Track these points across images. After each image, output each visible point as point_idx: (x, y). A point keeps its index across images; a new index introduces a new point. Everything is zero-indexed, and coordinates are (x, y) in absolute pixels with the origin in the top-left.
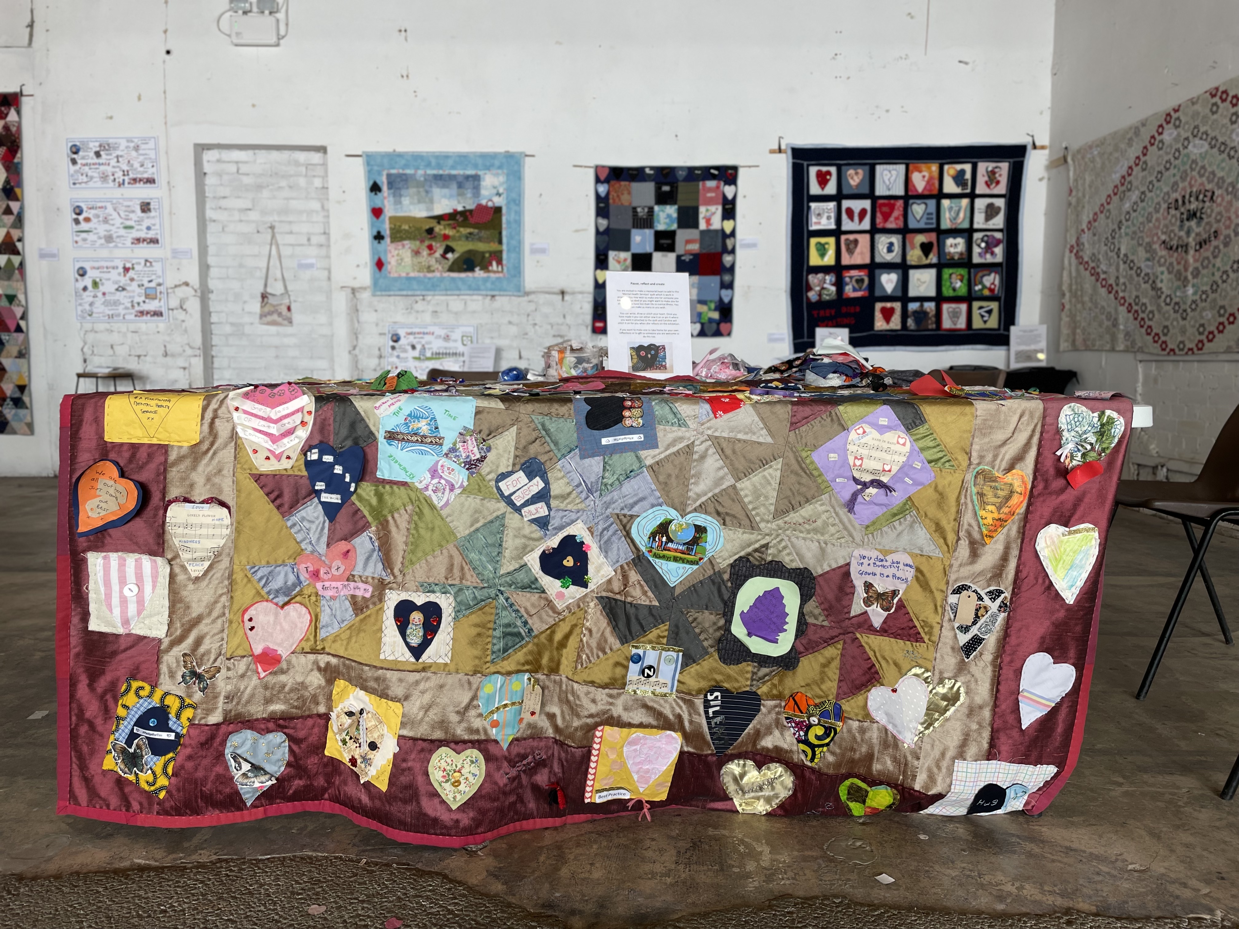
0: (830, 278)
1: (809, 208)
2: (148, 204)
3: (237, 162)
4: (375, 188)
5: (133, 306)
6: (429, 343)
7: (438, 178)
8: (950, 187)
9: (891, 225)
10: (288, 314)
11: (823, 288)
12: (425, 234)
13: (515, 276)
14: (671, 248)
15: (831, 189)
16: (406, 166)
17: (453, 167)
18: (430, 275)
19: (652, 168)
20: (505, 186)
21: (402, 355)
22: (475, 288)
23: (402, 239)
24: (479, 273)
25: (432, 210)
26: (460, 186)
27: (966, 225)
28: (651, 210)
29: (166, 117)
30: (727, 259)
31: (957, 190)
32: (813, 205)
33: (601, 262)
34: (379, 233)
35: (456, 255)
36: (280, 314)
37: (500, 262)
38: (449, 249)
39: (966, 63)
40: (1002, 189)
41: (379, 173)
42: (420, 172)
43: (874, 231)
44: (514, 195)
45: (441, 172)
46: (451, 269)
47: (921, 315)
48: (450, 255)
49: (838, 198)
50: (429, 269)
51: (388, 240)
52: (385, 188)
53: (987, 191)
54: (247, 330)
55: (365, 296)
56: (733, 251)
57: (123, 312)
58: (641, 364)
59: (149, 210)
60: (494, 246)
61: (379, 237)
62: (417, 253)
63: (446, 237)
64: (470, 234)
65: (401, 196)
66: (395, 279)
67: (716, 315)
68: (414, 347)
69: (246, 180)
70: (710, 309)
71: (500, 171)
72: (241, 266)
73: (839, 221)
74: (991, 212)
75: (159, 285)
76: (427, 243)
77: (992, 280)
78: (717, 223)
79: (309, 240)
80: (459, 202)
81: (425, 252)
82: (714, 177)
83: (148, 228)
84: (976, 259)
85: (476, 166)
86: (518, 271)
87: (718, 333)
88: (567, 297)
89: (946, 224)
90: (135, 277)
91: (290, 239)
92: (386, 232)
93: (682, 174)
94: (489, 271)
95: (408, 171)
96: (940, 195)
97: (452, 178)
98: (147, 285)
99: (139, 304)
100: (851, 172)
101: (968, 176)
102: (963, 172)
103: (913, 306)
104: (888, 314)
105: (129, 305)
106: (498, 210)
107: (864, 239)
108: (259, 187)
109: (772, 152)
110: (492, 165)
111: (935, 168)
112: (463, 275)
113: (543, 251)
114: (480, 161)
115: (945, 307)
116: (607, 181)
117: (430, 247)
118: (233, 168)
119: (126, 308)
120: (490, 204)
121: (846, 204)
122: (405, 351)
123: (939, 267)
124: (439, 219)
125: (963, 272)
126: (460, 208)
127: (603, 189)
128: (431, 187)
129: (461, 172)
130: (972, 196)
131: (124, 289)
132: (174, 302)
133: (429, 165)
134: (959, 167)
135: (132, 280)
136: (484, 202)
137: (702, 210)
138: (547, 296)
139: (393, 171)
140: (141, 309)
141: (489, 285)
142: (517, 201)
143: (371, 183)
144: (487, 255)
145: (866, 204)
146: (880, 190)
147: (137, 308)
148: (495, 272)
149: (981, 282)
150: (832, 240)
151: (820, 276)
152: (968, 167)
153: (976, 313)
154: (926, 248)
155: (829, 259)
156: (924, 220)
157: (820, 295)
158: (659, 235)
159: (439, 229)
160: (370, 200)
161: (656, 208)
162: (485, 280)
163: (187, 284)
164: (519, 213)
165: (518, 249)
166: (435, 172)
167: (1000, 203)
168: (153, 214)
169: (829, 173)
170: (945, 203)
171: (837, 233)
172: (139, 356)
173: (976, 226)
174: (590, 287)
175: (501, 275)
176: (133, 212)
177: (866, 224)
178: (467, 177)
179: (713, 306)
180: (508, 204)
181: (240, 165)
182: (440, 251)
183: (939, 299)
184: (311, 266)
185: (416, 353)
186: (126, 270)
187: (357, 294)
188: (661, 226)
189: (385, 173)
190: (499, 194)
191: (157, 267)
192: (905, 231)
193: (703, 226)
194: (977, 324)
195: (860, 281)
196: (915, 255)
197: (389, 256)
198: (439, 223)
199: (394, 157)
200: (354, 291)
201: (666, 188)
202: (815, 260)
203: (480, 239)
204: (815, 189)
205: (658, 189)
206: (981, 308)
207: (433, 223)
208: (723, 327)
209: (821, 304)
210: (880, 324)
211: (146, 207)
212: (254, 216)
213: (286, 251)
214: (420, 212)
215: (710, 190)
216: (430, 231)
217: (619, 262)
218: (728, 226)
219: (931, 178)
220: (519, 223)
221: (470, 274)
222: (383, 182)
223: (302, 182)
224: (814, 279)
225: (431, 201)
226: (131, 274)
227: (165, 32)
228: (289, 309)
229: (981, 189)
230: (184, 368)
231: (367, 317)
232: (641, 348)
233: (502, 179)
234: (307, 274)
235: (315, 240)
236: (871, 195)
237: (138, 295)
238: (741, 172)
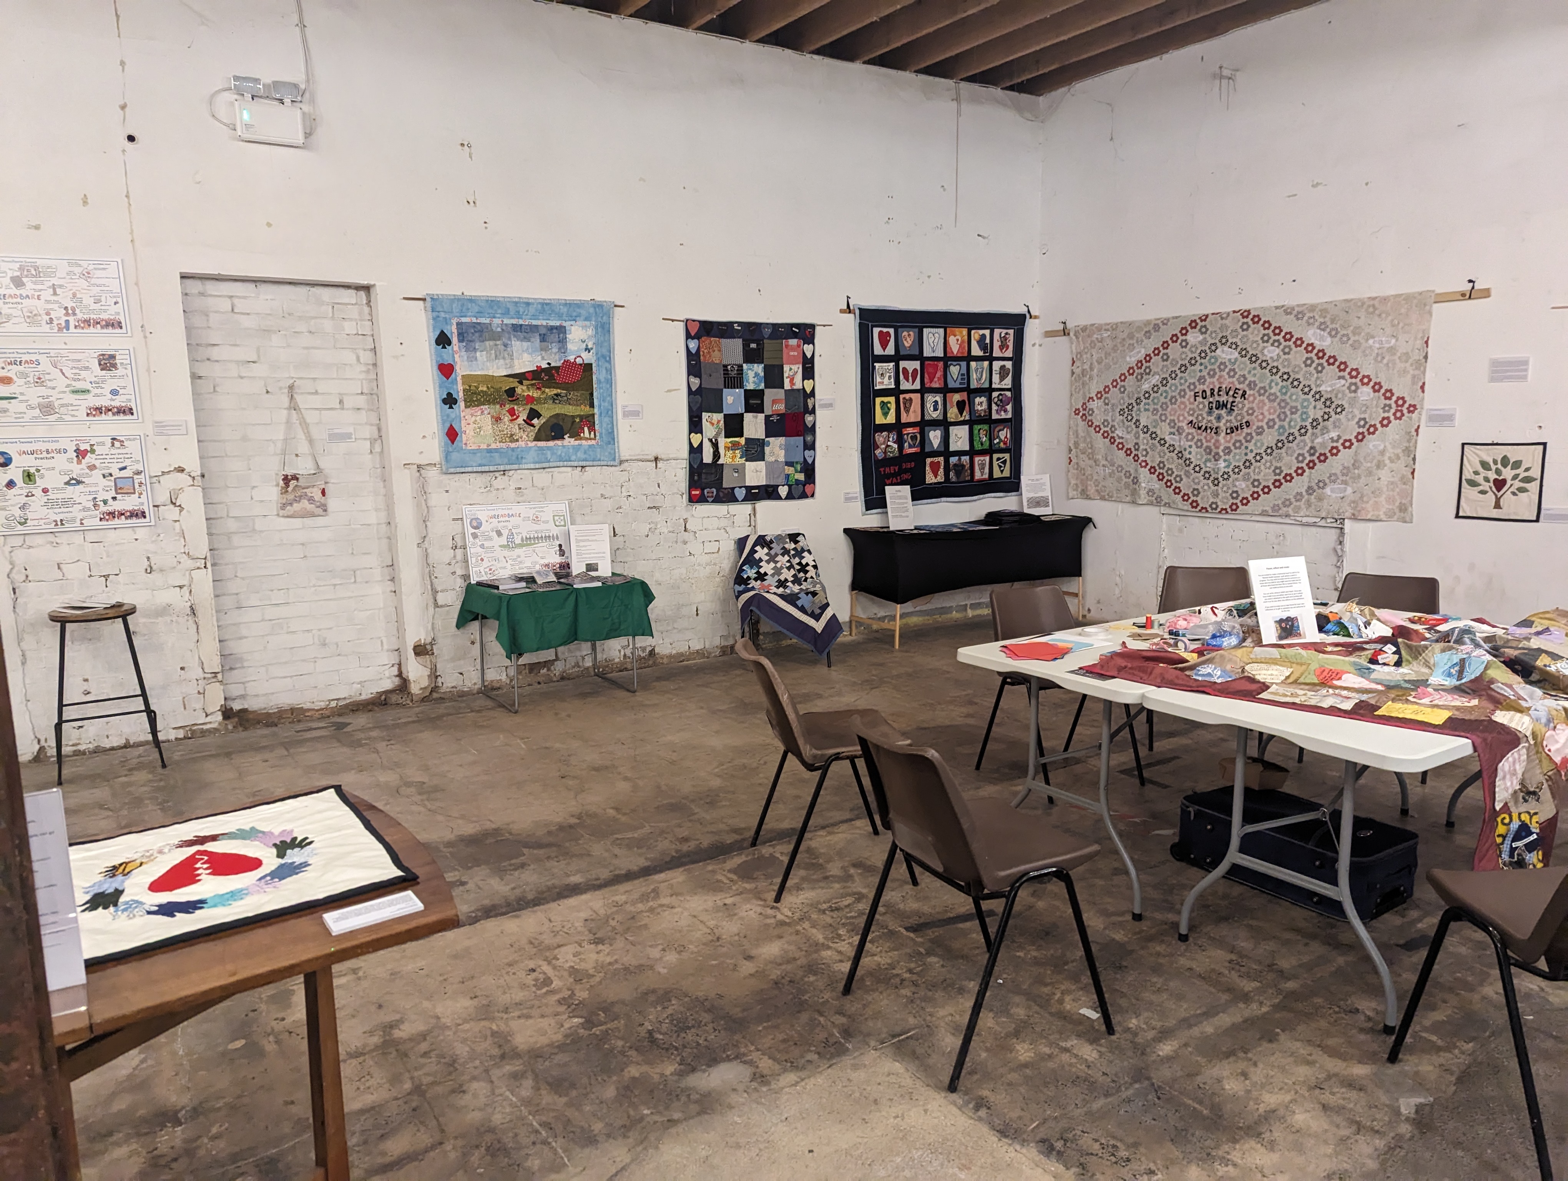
0: (893, 436)
1: (874, 367)
2: (113, 357)
3: (231, 297)
4: (443, 340)
5: (95, 505)
6: (518, 527)
7: (517, 328)
8: (976, 351)
9: (936, 385)
10: (323, 500)
11: (888, 446)
12: (505, 396)
13: (609, 443)
14: (759, 409)
15: (890, 350)
16: (480, 313)
17: (534, 317)
18: (513, 445)
19: (740, 324)
20: (594, 340)
21: (486, 544)
22: (564, 460)
23: (480, 403)
24: (569, 441)
25: (511, 367)
26: (543, 338)
27: (987, 385)
28: (740, 367)
29: (132, 233)
30: (809, 419)
31: (980, 353)
32: (877, 365)
33: (695, 425)
34: (449, 395)
35: (543, 420)
36: (311, 500)
37: (592, 428)
38: (534, 414)
39: (983, 237)
40: (1009, 353)
41: (446, 321)
42: (497, 321)
43: (923, 391)
44: (604, 351)
45: (521, 322)
46: (537, 438)
47: (959, 468)
48: (535, 421)
49: (896, 358)
50: (512, 438)
51: (462, 404)
52: (455, 340)
53: (1001, 355)
54: (259, 525)
55: (432, 474)
56: (813, 412)
57: (80, 515)
58: (1283, 634)
59: (114, 366)
60: (584, 410)
61: (449, 401)
62: (497, 419)
63: (530, 399)
64: (557, 395)
65: (475, 350)
66: (474, 452)
67: (801, 477)
68: (499, 534)
69: (247, 322)
70: (796, 471)
71: (588, 323)
73: (897, 382)
74: (1003, 372)
75: (138, 473)
76: (508, 407)
77: (1004, 434)
78: (798, 383)
79: (341, 402)
80: (543, 358)
81: (507, 418)
82: (795, 336)
83: (114, 392)
84: (995, 416)
85: (560, 316)
86: (611, 437)
87: (804, 496)
88: (660, 464)
89: (974, 385)
90: (97, 463)
91: (316, 401)
92: (460, 396)
93: (767, 331)
94: (581, 439)
95: (482, 320)
96: (969, 358)
97: (534, 328)
98: (117, 474)
99: (105, 502)
100: (905, 333)
101: (988, 341)
102: (984, 336)
103: (953, 460)
104: (935, 468)
105: (90, 504)
106: (588, 367)
107: (916, 397)
108: (267, 332)
109: (842, 311)
110: (579, 315)
111: (965, 332)
112: (551, 444)
113: (636, 414)
114: (564, 310)
115: (977, 459)
116: (697, 337)
117: (512, 412)
118: (226, 305)
119: (85, 509)
120: (579, 361)
121: (903, 364)
122: (490, 539)
123: (971, 423)
124: (520, 377)
125: (986, 427)
126: (544, 365)
127: (693, 345)
128: (510, 339)
129: (544, 323)
130: (991, 359)
131: (79, 482)
132: (163, 497)
133: (506, 313)
134: (981, 332)
135: (92, 467)
136: (571, 358)
137: (786, 368)
138: (640, 463)
139: (464, 320)
140: (111, 509)
141: (580, 455)
142: (607, 358)
143: (438, 333)
144: (578, 420)
145: (916, 365)
146: (927, 353)
147: (103, 508)
148: (587, 439)
149: (998, 437)
150: (892, 399)
151: (885, 434)
152: (987, 332)
153: (995, 463)
154: (961, 406)
155: (891, 419)
156: (959, 381)
157: (885, 453)
158: (749, 394)
159: (521, 390)
160: (438, 355)
161: (745, 366)
162: (577, 449)
163: (181, 470)
164: (610, 371)
165: (610, 412)
166: (514, 321)
167: (1009, 364)
168: (120, 371)
169: (888, 334)
170: (973, 364)
171: (896, 392)
172: (106, 577)
173: (994, 386)
174: (685, 453)
175: (593, 442)
176: (87, 368)
177: (917, 385)
178: (552, 329)
179: (799, 467)
180: (598, 359)
181: (236, 301)
182: (524, 416)
183: (972, 453)
184: (346, 437)
185: (503, 541)
186: (81, 454)
187: (423, 472)
188: (750, 386)
189: (454, 322)
190: (588, 350)
191: (133, 447)
192: (945, 391)
193: (787, 386)
194: (997, 474)
195: (914, 438)
196: (953, 413)
197: (463, 422)
198: (521, 383)
199: (465, 302)
200: (419, 467)
201: (753, 346)
202: (879, 419)
203: (568, 402)
204: (878, 350)
205: (746, 345)
206: (998, 459)
207: (513, 383)
208: (808, 489)
209: (887, 461)
210: (930, 478)
211: (108, 362)
212: (258, 370)
213: (311, 417)
214: (498, 369)
215: (793, 349)
216: (511, 392)
217: (713, 424)
218: (808, 385)
219: (963, 342)
220: (610, 382)
221: (559, 442)
222: (452, 332)
223: (328, 325)
224: (880, 438)
225: (511, 356)
226: (89, 459)
227: (123, 107)
228: (323, 493)
229: (997, 353)
230: (181, 587)
231: (436, 499)
233: (590, 332)
234: (342, 447)
235: (349, 402)
236: (918, 356)
237: (103, 488)
238: (818, 329)
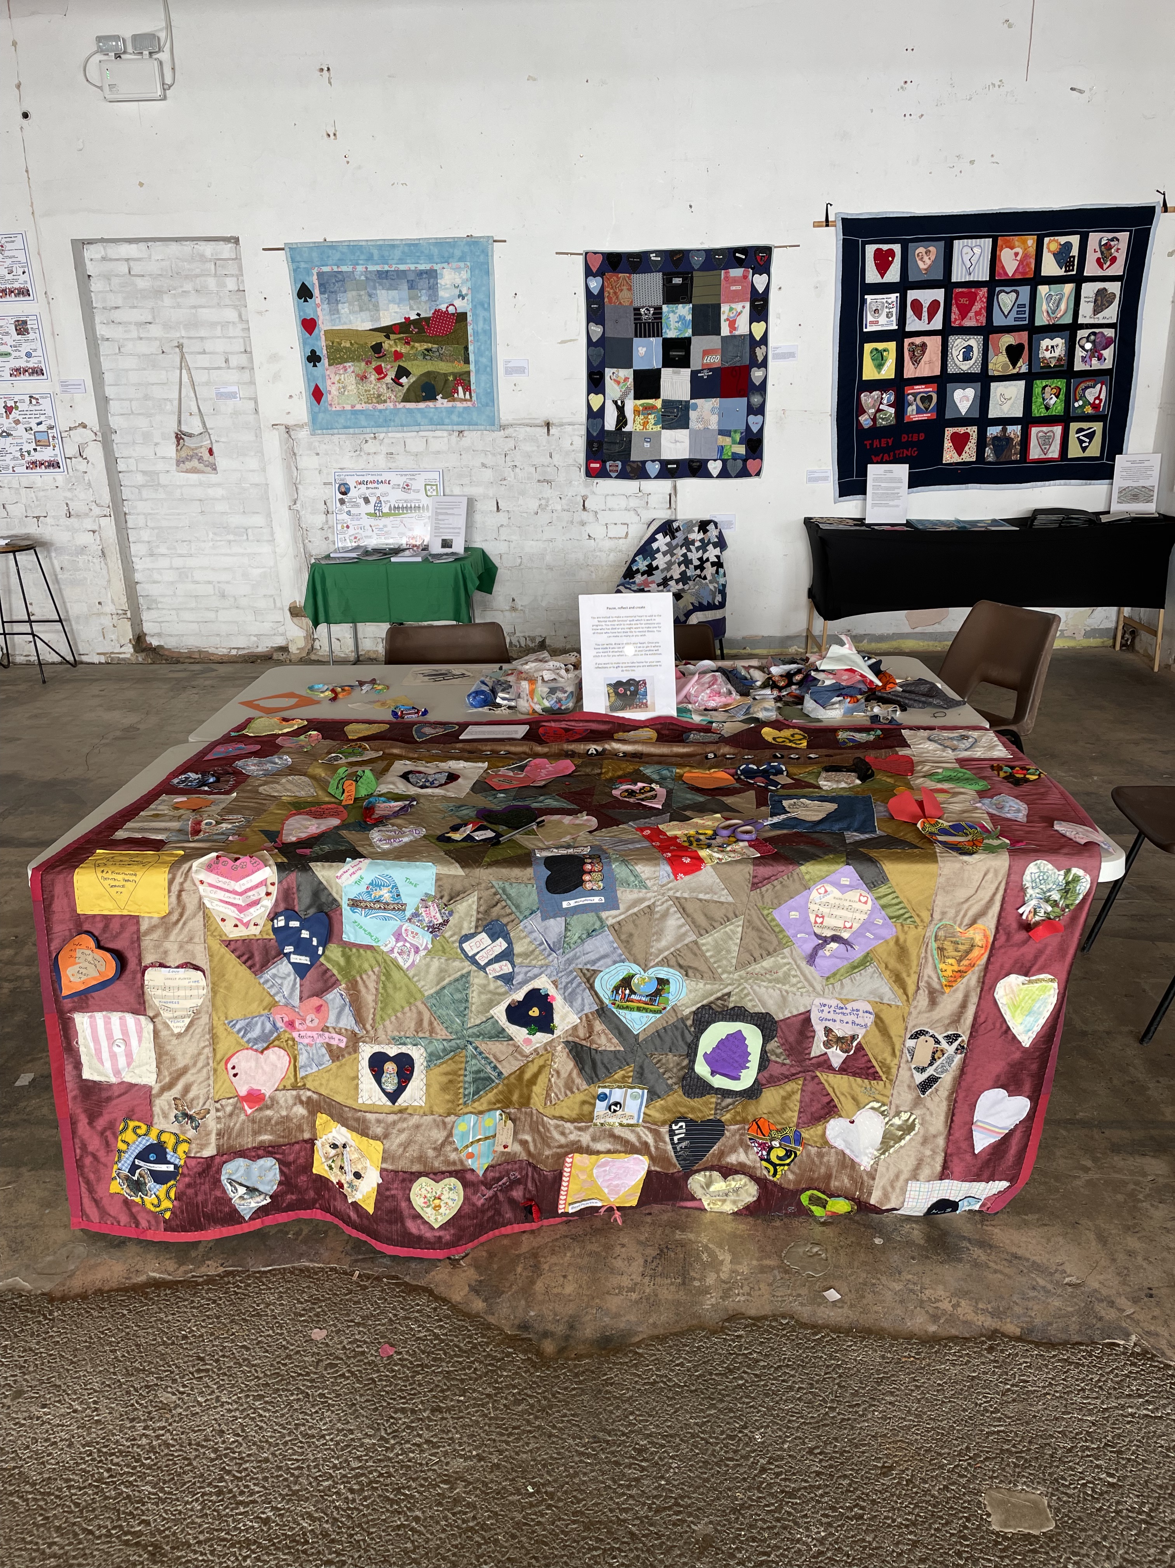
0: (888, 397)
1: (864, 301)
2: (25, 322)
3: (127, 260)
4: (304, 293)
5: (22, 455)
6: (386, 494)
7: (383, 275)
8: (1050, 267)
9: (970, 322)
10: (211, 459)
11: (879, 410)
12: (371, 353)
13: (487, 405)
14: (684, 362)
15: (893, 275)
16: (341, 262)
17: (401, 261)
18: (381, 407)
19: (658, 253)
20: (469, 284)
21: (353, 511)
22: (437, 423)
23: (343, 361)
24: (441, 402)
25: (378, 319)
26: (412, 286)
27: (1068, 320)
28: (658, 310)
29: (32, 206)
30: (757, 375)
31: (1061, 272)
32: (868, 298)
33: (596, 383)
34: (313, 352)
35: (412, 379)
36: (200, 459)
37: (467, 388)
38: (403, 372)
39: (1081, 92)
40: (1118, 269)
41: (308, 272)
42: (360, 268)
43: (947, 332)
44: (481, 296)
45: (386, 268)
46: (406, 399)
47: (1003, 442)
48: (404, 380)
49: (902, 287)
50: (379, 399)
51: (325, 361)
52: (316, 292)
53: (1100, 273)
54: (163, 479)
55: (303, 435)
56: (764, 364)
57: (12, 463)
58: (619, 703)
59: (27, 331)
60: (458, 367)
61: (313, 358)
62: (363, 378)
63: (398, 356)
64: (428, 350)
65: (337, 302)
66: (338, 413)
67: (741, 450)
68: (367, 501)
69: (141, 283)
70: (734, 442)
71: (462, 264)
72: (146, 397)
73: (902, 320)
74: (1102, 301)
75: (51, 428)
76: (374, 364)
77: (1096, 393)
78: (743, 327)
79: (227, 361)
80: (411, 309)
81: (373, 377)
82: (740, 263)
83: (28, 355)
84: (1079, 366)
85: (430, 258)
86: (491, 397)
87: (744, 473)
88: (553, 431)
89: (1041, 319)
90: (20, 418)
91: (203, 361)
92: (323, 352)
93: (697, 260)
94: (454, 400)
95: (344, 269)
96: (1037, 280)
97: (401, 274)
98: (36, 428)
99: (29, 452)
100: (921, 250)
101: (1075, 252)
102: (1068, 245)
103: (993, 431)
104: (960, 443)
105: (18, 454)
106: (462, 317)
107: (934, 344)
108: (158, 293)
109: (817, 225)
110: (452, 256)
111: (1031, 241)
112: (422, 405)
113: (521, 370)
114: (435, 251)
115: (1034, 430)
116: (600, 273)
117: (379, 370)
118: (123, 268)
119: (15, 459)
120: (451, 310)
121: (912, 295)
122: (357, 506)
123: (1029, 378)
124: (388, 331)
125: (1061, 383)
126: (413, 317)
127: (595, 284)
128: (375, 289)
129: (412, 267)
130: (1079, 280)
131: (9, 435)
132: (71, 451)
133: (370, 259)
134: (1063, 240)
135: (17, 422)
136: (443, 307)
137: (725, 308)
138: (528, 429)
139: (325, 269)
140: (33, 459)
141: (455, 418)
142: (486, 304)
143: (299, 286)
144: (451, 378)
145: (939, 294)
146: (958, 275)
147: (28, 458)
148: (461, 400)
149: (1082, 397)
150: (892, 346)
151: (876, 394)
152: (1075, 240)
153: (1073, 436)
154: (1014, 353)
155: (888, 372)
156: (1014, 314)
157: (874, 420)
158: (669, 344)
159: (388, 345)
160: (300, 309)
161: (665, 308)
162: (450, 411)
163: (85, 427)
164: (489, 321)
165: (489, 369)
166: (378, 268)
167: (1115, 288)
168: (31, 336)
169: (891, 253)
170: (1043, 290)
171: (899, 335)
172: (38, 518)
173: (1081, 321)
174: (582, 416)
175: (469, 404)
176: (7, 333)
177: (937, 323)
178: (421, 274)
179: (738, 437)
180: (474, 308)
181: (132, 263)
182: (392, 374)
183: (1027, 420)
184: (233, 396)
185: (370, 508)
186: (9, 410)
187: (292, 433)
188: (671, 333)
189: (315, 271)
190: (462, 296)
191: (45, 404)
192: (987, 331)
193: (725, 331)
194: (1074, 451)
195: (926, 399)
196: (999, 363)
197: (329, 382)
198: (388, 337)
199: (325, 248)
200: (288, 429)
201: (677, 281)
202: (869, 372)
203: (441, 358)
204: (872, 276)
205: (667, 281)
206: (1080, 430)
207: (380, 338)
208: (751, 464)
209: (876, 431)
210: (950, 456)
211: (21, 327)
212: (155, 331)
213: (200, 377)
214: (362, 323)
215: (735, 281)
216: (377, 348)
217: (618, 383)
218: (758, 330)
219: (1026, 256)
220: (489, 333)
221: (431, 404)
222: (313, 283)
223: (212, 283)
224: (868, 399)
225: (377, 308)
226: (15, 414)
227: (18, 86)
228: (211, 452)
229: (1091, 269)
230: (94, 532)
231: (307, 461)
232: (619, 684)
233: (465, 275)
234: (229, 406)
235: (234, 361)
236: (945, 282)
237: (27, 442)
238: (776, 254)
